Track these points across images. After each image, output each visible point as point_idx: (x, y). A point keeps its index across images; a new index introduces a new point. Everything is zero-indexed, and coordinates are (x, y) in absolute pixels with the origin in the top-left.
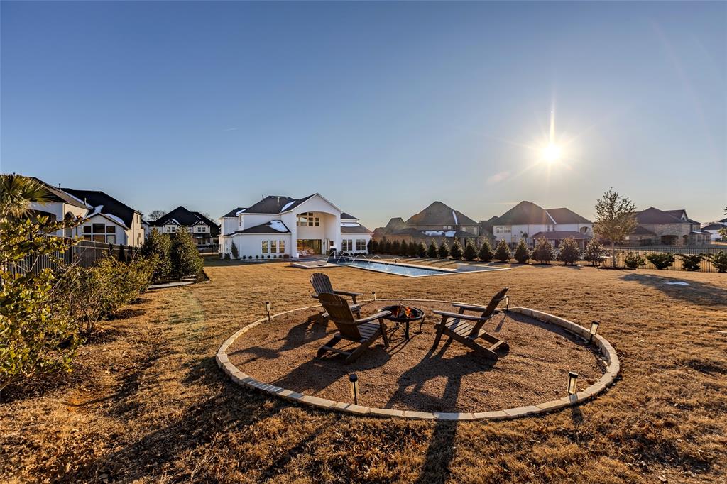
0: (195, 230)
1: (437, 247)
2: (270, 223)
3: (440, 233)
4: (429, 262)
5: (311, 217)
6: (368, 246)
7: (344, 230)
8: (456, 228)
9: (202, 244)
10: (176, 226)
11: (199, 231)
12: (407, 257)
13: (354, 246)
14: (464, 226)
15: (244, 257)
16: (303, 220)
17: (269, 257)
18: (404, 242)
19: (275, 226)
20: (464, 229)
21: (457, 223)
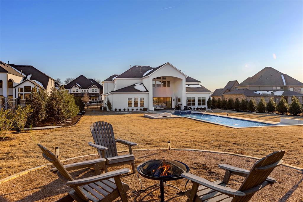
0: (90, 91)
1: (265, 103)
2: (134, 85)
3: (270, 93)
4: (256, 116)
5: (164, 80)
6: (208, 102)
7: (189, 90)
8: (283, 88)
9: (94, 101)
10: (78, 88)
11: (93, 91)
12: (240, 111)
13: (196, 102)
14: (291, 86)
15: (116, 110)
16: (158, 83)
17: (133, 110)
18: (237, 99)
19: (138, 87)
20: (292, 89)
21: (285, 85)
